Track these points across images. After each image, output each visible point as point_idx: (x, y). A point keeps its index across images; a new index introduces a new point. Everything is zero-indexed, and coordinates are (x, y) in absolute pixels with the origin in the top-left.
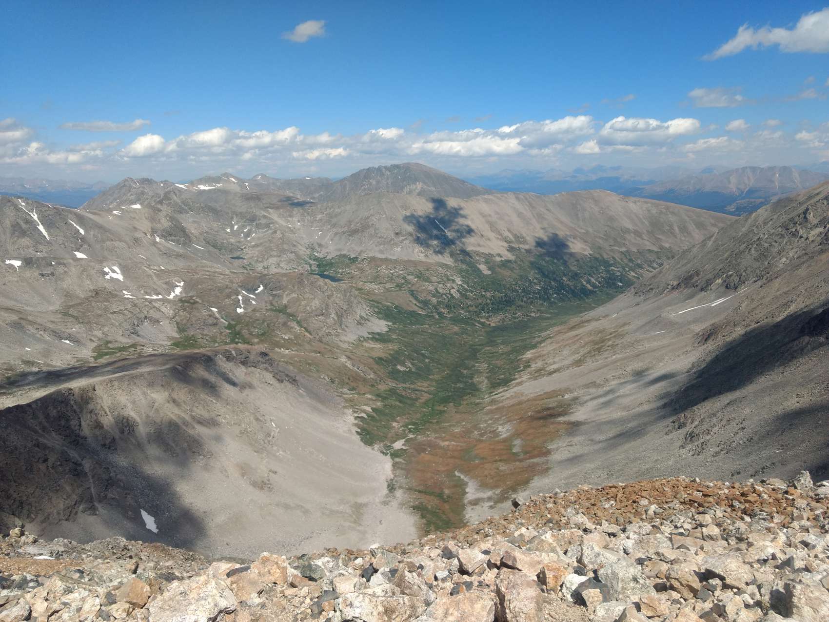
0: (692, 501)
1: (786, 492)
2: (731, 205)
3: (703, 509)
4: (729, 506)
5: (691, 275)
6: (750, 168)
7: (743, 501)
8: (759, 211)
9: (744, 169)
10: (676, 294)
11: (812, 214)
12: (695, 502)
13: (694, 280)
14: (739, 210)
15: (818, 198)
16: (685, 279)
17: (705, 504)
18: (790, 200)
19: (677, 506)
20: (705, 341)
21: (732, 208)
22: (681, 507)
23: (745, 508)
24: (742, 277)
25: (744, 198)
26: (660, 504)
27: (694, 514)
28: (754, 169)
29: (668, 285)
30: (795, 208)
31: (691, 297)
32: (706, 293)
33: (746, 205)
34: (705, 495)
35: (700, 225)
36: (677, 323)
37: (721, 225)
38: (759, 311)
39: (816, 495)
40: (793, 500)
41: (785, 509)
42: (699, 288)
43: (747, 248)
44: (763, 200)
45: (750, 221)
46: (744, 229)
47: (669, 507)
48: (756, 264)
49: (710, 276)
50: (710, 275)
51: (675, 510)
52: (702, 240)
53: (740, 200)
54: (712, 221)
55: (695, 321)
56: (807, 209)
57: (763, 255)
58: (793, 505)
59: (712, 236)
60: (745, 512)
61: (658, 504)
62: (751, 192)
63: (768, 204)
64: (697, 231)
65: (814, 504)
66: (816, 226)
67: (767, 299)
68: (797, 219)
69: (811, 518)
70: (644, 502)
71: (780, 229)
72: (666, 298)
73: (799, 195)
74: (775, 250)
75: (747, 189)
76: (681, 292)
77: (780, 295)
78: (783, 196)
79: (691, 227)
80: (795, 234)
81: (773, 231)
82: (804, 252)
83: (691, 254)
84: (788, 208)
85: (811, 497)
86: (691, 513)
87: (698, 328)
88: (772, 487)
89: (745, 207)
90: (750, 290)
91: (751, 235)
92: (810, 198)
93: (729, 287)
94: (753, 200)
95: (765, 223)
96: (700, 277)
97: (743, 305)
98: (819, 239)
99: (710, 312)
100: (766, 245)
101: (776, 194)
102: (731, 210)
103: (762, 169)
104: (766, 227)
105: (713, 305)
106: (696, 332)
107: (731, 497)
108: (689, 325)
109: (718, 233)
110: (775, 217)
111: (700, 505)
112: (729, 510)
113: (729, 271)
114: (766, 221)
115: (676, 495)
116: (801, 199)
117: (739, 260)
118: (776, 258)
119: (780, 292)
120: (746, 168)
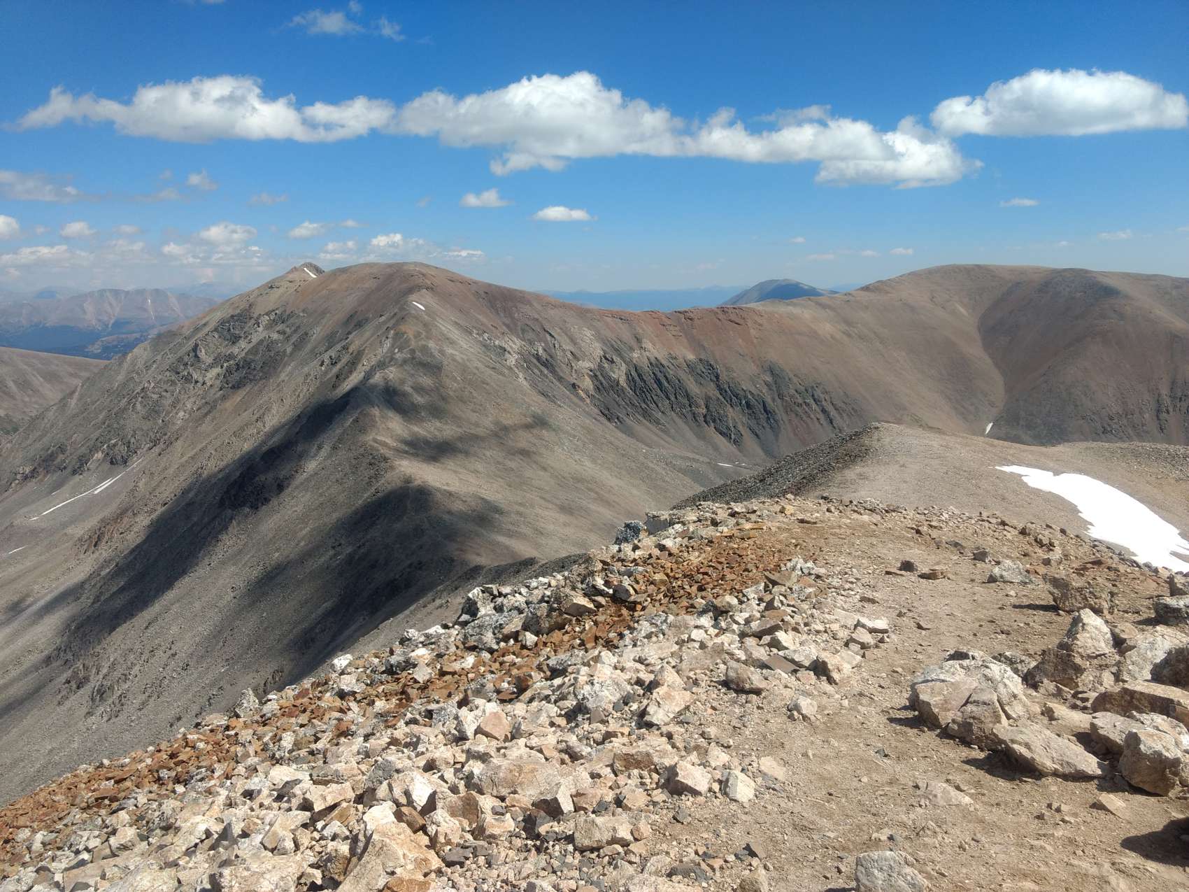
0: (99, 798)
1: (227, 728)
2: (93, 344)
3: (118, 803)
4: (155, 782)
5: (52, 452)
6: (111, 291)
7: (173, 765)
8: (135, 350)
9: (102, 292)
10: (32, 485)
11: (203, 351)
12: (103, 798)
13: (58, 460)
14: (107, 352)
15: (207, 329)
16: (43, 461)
17: (119, 795)
18: (172, 334)
19: (77, 817)
20: (95, 546)
21: (96, 348)
22: (85, 815)
23: (176, 775)
24: (132, 446)
25: (110, 334)
26: (50, 826)
27: (105, 818)
28: (116, 293)
29: (16, 474)
30: (180, 345)
31: (58, 485)
32: (81, 476)
33: (115, 343)
34: (117, 782)
35: (51, 377)
36: (43, 530)
37: (85, 374)
38: (164, 488)
39: (262, 717)
40: (237, 734)
41: (228, 751)
42: (69, 470)
43: (129, 403)
44: (137, 335)
45: (125, 365)
46: (121, 378)
47: (66, 825)
48: (146, 425)
49: (83, 450)
50: (83, 448)
51: (76, 824)
52: (59, 398)
53: (105, 336)
54: (70, 370)
55: (73, 521)
56: (196, 345)
57: (154, 412)
58: (237, 743)
59: (73, 392)
60: (177, 781)
61: (47, 827)
62: (118, 325)
63: (146, 340)
64: (48, 386)
65: (260, 730)
66: (211, 366)
67: (171, 471)
68: (186, 359)
69: (259, 750)
70: (24, 834)
71: (168, 373)
72: (15, 496)
73: (183, 327)
74: (167, 402)
75: (112, 321)
76: (42, 480)
77: (186, 461)
78: (163, 329)
79: (37, 380)
80: (188, 379)
81: (160, 377)
82: (204, 401)
83: (46, 421)
84: (172, 345)
85: (257, 722)
86: (100, 819)
87: (79, 531)
88: (210, 727)
89: (116, 346)
90: (145, 462)
91: (132, 385)
92: (197, 330)
93: (115, 462)
94: (124, 336)
95: (148, 368)
96: (68, 453)
97: (141, 484)
98: (218, 382)
99: (94, 502)
100: (155, 397)
101: (153, 327)
102: (96, 352)
103: (127, 293)
104: (150, 372)
105: (96, 492)
106: (79, 536)
107: (156, 768)
108: (64, 529)
109: (82, 386)
110: (159, 357)
111: (113, 799)
112: (155, 787)
113: (110, 439)
114: (148, 364)
115: (74, 800)
116: (187, 332)
117: (122, 422)
118: (170, 413)
119: (185, 458)
120: (104, 290)
